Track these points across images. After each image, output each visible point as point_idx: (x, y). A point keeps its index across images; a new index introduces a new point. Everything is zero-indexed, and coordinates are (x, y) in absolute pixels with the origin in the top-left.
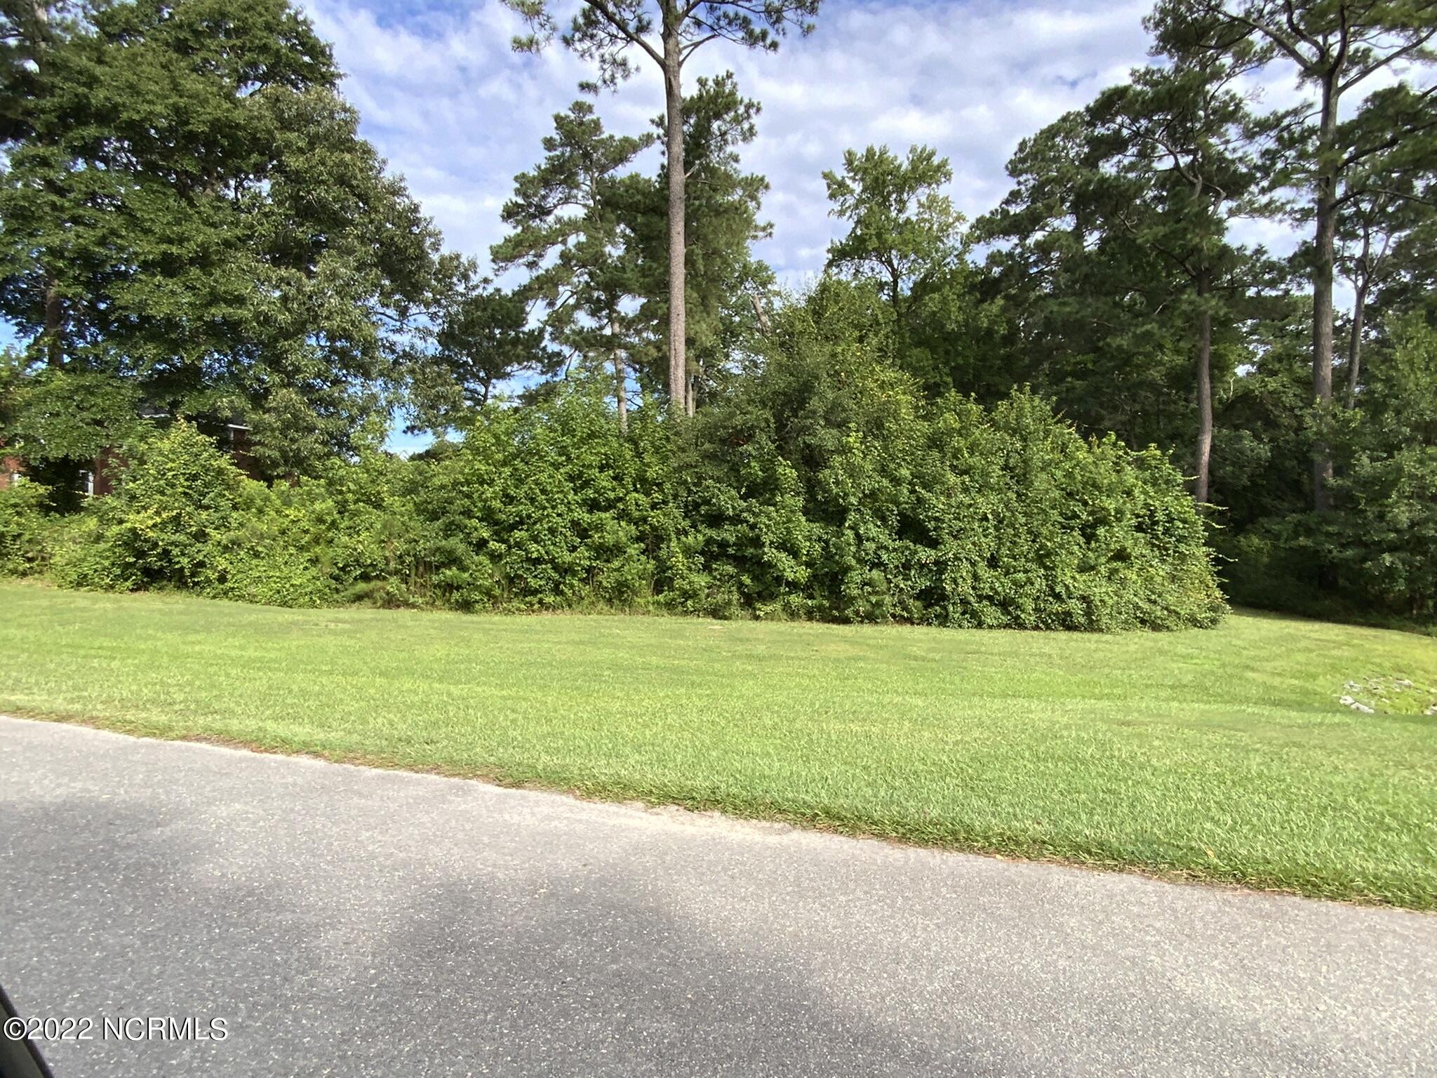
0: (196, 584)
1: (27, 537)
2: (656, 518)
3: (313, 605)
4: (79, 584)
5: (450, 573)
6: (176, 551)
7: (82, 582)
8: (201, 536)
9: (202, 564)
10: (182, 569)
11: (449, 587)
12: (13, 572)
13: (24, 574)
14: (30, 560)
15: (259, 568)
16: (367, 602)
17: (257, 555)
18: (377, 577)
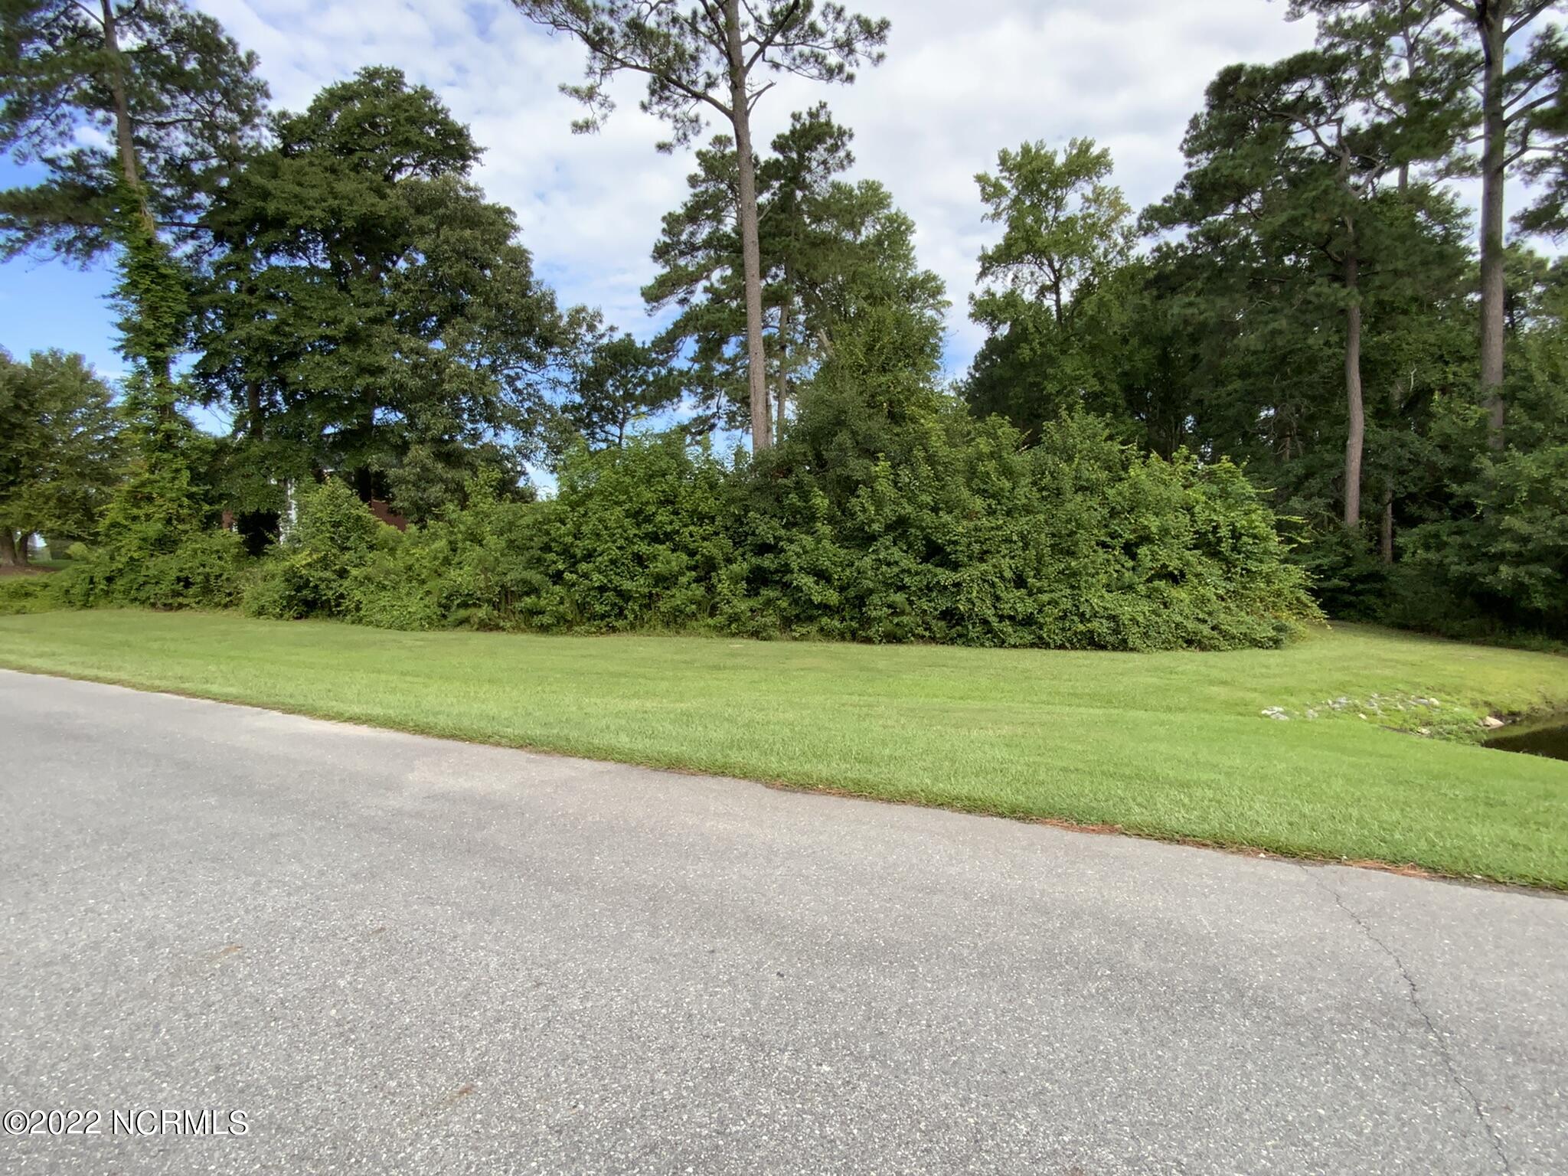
0: (339, 612)
1: (224, 577)
2: (708, 548)
3: (422, 628)
4: (260, 614)
5: (528, 601)
6: (323, 586)
7: (260, 612)
8: (342, 574)
9: (342, 596)
10: (328, 600)
11: (532, 612)
12: (217, 605)
13: (226, 606)
14: (230, 594)
15: (385, 600)
16: (467, 626)
17: (384, 588)
18: (474, 605)
